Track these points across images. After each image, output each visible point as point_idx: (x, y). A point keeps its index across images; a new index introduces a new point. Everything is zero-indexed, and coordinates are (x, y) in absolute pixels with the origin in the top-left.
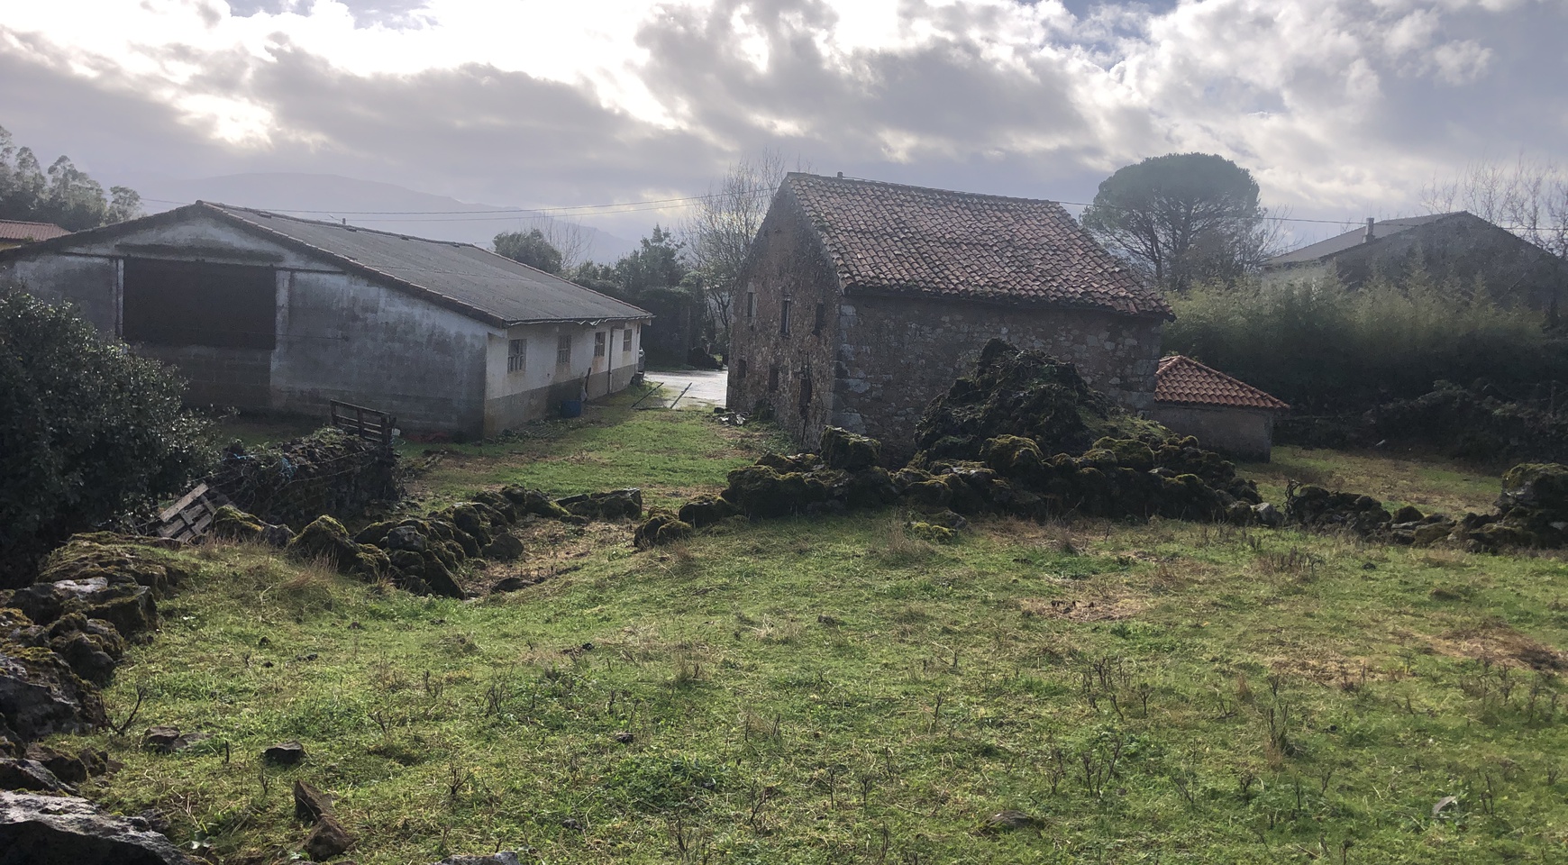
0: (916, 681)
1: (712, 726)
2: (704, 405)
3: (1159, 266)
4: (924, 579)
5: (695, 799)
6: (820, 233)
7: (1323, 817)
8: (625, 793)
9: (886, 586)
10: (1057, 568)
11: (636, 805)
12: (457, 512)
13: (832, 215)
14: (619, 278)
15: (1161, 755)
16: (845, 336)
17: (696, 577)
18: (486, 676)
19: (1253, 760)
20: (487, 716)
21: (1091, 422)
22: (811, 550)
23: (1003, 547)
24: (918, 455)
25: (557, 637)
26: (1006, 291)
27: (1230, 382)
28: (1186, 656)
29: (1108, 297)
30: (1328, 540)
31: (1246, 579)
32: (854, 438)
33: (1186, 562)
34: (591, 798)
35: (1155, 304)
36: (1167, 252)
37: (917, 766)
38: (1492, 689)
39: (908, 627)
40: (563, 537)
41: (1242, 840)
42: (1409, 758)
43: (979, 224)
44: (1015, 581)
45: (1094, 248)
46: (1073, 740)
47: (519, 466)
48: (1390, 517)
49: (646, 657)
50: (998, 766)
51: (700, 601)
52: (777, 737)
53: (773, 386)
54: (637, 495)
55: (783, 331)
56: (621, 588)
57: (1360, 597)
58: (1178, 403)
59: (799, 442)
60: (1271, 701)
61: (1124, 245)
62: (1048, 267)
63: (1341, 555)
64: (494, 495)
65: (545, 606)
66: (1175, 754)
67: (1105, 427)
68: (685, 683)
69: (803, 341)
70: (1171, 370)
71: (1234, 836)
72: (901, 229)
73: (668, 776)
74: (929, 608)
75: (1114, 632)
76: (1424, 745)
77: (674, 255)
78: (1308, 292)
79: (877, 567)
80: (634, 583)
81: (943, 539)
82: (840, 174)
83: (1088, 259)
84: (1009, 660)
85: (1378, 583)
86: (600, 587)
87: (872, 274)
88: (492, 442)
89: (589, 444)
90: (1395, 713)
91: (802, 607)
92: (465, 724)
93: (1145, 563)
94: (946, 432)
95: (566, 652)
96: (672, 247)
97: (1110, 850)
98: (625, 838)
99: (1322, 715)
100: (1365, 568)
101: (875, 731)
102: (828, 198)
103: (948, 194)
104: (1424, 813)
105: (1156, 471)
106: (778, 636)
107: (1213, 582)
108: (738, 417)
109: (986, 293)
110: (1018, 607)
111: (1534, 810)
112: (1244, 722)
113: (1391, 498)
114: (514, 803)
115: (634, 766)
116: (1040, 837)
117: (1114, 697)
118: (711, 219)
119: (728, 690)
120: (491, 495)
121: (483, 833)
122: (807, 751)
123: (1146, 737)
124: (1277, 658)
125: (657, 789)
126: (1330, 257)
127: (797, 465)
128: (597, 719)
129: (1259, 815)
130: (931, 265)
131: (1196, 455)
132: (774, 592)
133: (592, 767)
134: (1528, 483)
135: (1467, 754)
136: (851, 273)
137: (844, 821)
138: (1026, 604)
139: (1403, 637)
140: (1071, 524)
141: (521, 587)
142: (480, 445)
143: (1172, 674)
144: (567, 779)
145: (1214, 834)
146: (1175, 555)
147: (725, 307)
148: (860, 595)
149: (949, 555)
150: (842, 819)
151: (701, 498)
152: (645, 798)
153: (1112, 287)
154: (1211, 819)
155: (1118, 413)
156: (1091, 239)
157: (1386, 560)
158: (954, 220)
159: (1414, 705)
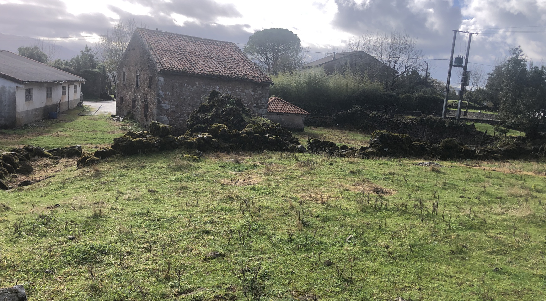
0: (183, 210)
1: (106, 231)
2: (107, 114)
3: (269, 66)
4: (188, 174)
5: (99, 258)
6: (150, 50)
7: (314, 245)
8: (71, 258)
9: (174, 178)
10: (234, 168)
11: (75, 262)
12: (4, 156)
13: (154, 44)
14: (71, 65)
15: (265, 229)
16: (161, 89)
17: (101, 178)
18: (14, 219)
19: (293, 228)
20: (14, 234)
21: (246, 119)
22: (146, 166)
23: (216, 162)
24: (188, 131)
25: (45, 202)
26: (218, 74)
27: (291, 105)
28: (274, 195)
29: (252, 77)
30: (319, 156)
31: (293, 169)
32: (162, 125)
33: (275, 165)
34: (57, 261)
35: (267, 79)
36: (271, 61)
37: (182, 240)
38: (364, 200)
39: (181, 191)
40: (50, 164)
41: (289, 255)
42: (340, 224)
43: (208, 50)
44: (219, 173)
45: (247, 60)
46: (236, 226)
47: (32, 138)
48: (339, 148)
49: (81, 208)
50: (210, 237)
51: (103, 186)
52: (131, 234)
53: (134, 106)
54: (80, 148)
55: (137, 86)
56: (72, 183)
57: (328, 174)
58: (275, 112)
59: (144, 127)
60: (299, 209)
61: (257, 59)
62: (232, 66)
63: (323, 161)
64: (20, 149)
65: (40, 191)
66: (269, 229)
67: (251, 121)
68: (96, 216)
69: (145, 90)
70: (273, 102)
71: (286, 254)
72: (180, 50)
73: (88, 251)
74: (189, 184)
75: (251, 189)
76: (344, 220)
77: (93, 57)
78: (315, 76)
79: (170, 171)
80: (77, 181)
81: (195, 160)
82: (157, 29)
83: (245, 63)
84: (216, 200)
85: (333, 169)
86: (63, 183)
87: (170, 66)
88: (19, 129)
89: (61, 129)
90: (337, 210)
91: (142, 187)
92: (5, 238)
93: (262, 166)
94: (197, 123)
95: (48, 208)
96: (93, 54)
97: (247, 262)
98: (71, 274)
99: (315, 212)
100: (330, 164)
101: (168, 229)
102: (152, 37)
103: (197, 38)
104: (344, 241)
105: (267, 135)
106: (132, 198)
107: (283, 171)
108: (120, 118)
109: (211, 74)
110: (220, 182)
111: (375, 237)
112: (291, 216)
113: (340, 142)
114: (24, 266)
115: (75, 248)
116: (224, 260)
117: (250, 210)
118: (108, 44)
119: (113, 218)
120: (19, 149)
121: (11, 278)
122: (142, 238)
123: (260, 223)
124: (302, 195)
125: (84, 255)
126: (322, 64)
127: (141, 135)
128: (60, 232)
129: (294, 246)
130: (191, 63)
131: (280, 130)
132: (132, 182)
133: (58, 250)
134: (378, 137)
135: (357, 222)
136: (162, 65)
137: (155, 261)
138: (223, 181)
139: (340, 186)
140: (238, 153)
141: (30, 184)
142: (14, 130)
143: (269, 202)
144: (47, 255)
145: (280, 253)
146: (272, 162)
147: (115, 77)
148: (164, 181)
149: (196, 165)
150: (154, 260)
151: (103, 148)
152: (79, 259)
153: (253, 73)
154: (280, 249)
155: (255, 116)
156: (246, 56)
157: (336, 162)
158: (199, 48)
159: (342, 207)
